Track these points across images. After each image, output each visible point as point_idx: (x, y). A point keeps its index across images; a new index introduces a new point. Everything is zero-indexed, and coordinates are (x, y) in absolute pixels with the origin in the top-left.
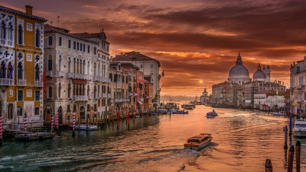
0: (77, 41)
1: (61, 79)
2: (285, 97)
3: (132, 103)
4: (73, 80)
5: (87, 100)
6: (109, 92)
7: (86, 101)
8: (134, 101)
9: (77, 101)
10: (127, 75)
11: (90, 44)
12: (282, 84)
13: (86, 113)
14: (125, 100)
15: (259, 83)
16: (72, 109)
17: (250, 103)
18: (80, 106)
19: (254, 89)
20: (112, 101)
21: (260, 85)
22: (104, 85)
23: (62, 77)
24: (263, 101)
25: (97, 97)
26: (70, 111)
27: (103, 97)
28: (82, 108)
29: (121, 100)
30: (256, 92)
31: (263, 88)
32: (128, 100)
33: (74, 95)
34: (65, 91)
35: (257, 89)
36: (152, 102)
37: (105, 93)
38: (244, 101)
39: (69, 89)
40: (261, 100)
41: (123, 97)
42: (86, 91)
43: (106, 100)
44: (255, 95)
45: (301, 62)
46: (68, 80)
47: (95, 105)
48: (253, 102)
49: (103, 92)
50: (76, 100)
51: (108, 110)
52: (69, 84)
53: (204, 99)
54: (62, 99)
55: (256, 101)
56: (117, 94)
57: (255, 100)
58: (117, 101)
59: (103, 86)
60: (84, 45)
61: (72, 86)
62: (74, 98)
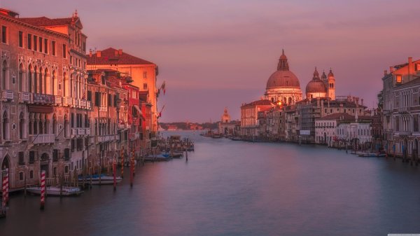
0: (34, 33)
1: (8, 105)
2: (371, 126)
3: (123, 141)
4: (28, 105)
5: (53, 141)
6: (87, 125)
7: (52, 144)
8: (126, 138)
9: (35, 145)
10: (114, 93)
11: (56, 39)
12: (360, 103)
13: (51, 164)
14: (113, 138)
15: (322, 102)
16: (26, 160)
17: (309, 136)
18: (41, 153)
19: (316, 111)
20: (92, 141)
21: (324, 104)
22: (80, 112)
23: (9, 101)
24: (331, 132)
25: (68, 135)
26: (24, 164)
27: (79, 133)
28: (45, 156)
29: (107, 139)
30: (318, 116)
31: (329, 109)
32: (117, 138)
33: (30, 133)
34: (14, 126)
35: (319, 111)
36: (150, 138)
37: (81, 127)
38: (298, 131)
39: (22, 121)
40: (328, 130)
41: (109, 133)
42: (51, 124)
43: (84, 139)
44: (318, 122)
45: (402, 66)
46: (19, 106)
47: (67, 150)
48: (313, 134)
49: (78, 127)
50: (35, 143)
51: (86, 157)
52: (22, 113)
53: (226, 129)
54: (9, 142)
55: (319, 132)
56: (100, 127)
57: (317, 130)
58: (100, 139)
59: (78, 115)
60: (46, 40)
61: (26, 117)
62: (30, 138)
